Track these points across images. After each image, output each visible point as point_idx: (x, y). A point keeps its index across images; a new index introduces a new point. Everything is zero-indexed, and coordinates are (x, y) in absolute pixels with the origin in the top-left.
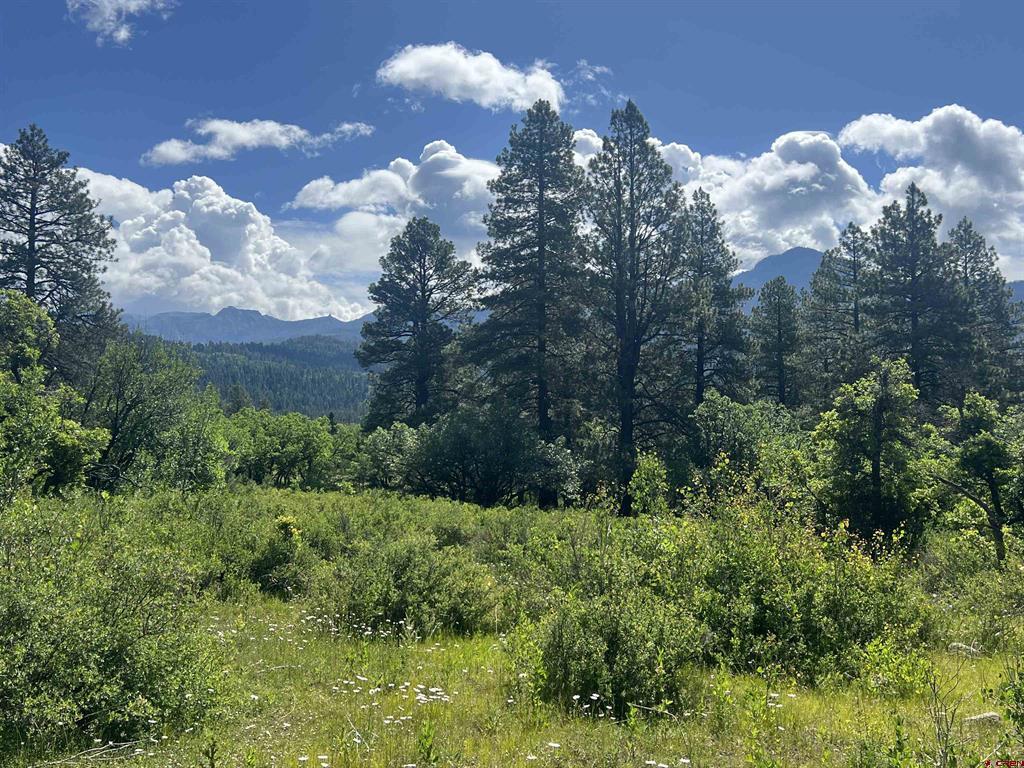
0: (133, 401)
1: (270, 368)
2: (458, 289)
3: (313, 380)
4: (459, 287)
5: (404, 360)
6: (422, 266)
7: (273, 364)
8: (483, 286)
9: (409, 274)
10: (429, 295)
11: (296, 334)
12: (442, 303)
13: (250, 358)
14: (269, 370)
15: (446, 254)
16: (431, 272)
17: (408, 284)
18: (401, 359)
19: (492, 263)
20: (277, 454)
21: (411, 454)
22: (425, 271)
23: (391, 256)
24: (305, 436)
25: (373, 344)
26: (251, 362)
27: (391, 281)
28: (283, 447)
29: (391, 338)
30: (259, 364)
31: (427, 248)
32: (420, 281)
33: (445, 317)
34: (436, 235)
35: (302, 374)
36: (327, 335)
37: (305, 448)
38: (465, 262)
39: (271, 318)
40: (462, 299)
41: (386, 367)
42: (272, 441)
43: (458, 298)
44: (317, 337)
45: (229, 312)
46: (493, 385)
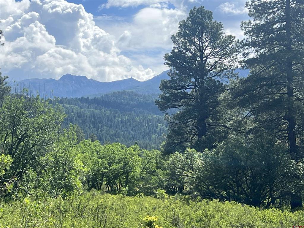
0: (22, 137)
1: (94, 114)
2: (226, 55)
3: (122, 121)
4: (226, 54)
5: (190, 105)
6: (200, 40)
7: (96, 111)
8: (247, 51)
9: (191, 46)
10: (206, 60)
11: (110, 91)
12: (214, 66)
13: (81, 108)
14: (93, 116)
15: (217, 31)
16: (207, 44)
17: (191, 53)
18: (187, 105)
19: (252, 36)
20: (106, 170)
21: (199, 170)
22: (202, 44)
23: (179, 34)
24: (124, 158)
25: (168, 95)
26: (82, 110)
27: (179, 51)
28: (110, 166)
29: (179, 91)
30: (87, 112)
31: (204, 28)
32: (199, 51)
33: (217, 75)
34: (210, 18)
35: (115, 117)
36: (130, 91)
37: (124, 167)
38: (231, 36)
39: (94, 81)
40: (229, 62)
41: (177, 111)
42: (103, 162)
43: (226, 62)
44: (124, 93)
45: (67, 77)
46: (255, 121)
